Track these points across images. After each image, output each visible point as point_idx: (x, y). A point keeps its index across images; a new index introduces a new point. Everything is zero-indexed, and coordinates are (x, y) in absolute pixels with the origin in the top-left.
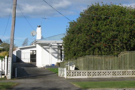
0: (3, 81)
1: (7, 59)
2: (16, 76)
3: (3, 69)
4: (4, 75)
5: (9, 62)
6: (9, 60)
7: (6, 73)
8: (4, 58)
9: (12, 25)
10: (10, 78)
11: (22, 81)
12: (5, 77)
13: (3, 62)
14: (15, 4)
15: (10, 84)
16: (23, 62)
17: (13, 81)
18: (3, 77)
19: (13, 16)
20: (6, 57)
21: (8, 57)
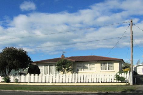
0: (128, 86)
1: (130, 73)
2: (136, 83)
3: (127, 79)
4: (128, 82)
5: (131, 74)
6: (131, 73)
7: (129, 82)
8: (128, 72)
9: (131, 52)
10: (132, 84)
11: (140, 86)
12: (129, 84)
13: (127, 74)
14: (132, 39)
15: (132, 88)
16: (138, 74)
17: (134, 86)
18: (128, 83)
19: (131, 47)
20: (129, 72)
21: (130, 71)
